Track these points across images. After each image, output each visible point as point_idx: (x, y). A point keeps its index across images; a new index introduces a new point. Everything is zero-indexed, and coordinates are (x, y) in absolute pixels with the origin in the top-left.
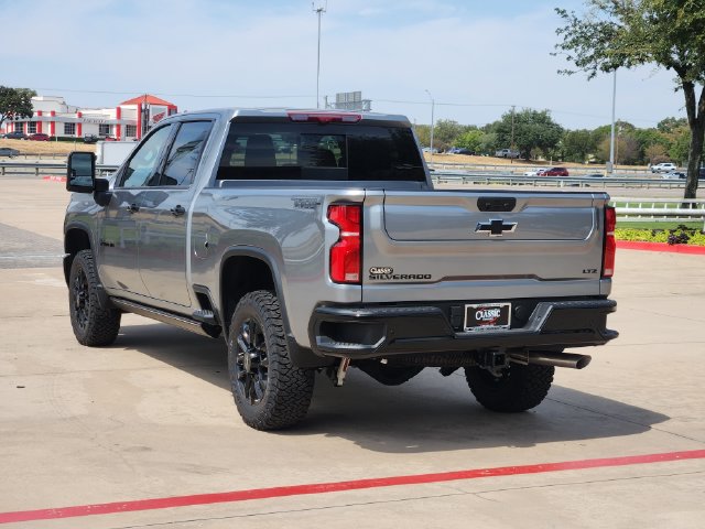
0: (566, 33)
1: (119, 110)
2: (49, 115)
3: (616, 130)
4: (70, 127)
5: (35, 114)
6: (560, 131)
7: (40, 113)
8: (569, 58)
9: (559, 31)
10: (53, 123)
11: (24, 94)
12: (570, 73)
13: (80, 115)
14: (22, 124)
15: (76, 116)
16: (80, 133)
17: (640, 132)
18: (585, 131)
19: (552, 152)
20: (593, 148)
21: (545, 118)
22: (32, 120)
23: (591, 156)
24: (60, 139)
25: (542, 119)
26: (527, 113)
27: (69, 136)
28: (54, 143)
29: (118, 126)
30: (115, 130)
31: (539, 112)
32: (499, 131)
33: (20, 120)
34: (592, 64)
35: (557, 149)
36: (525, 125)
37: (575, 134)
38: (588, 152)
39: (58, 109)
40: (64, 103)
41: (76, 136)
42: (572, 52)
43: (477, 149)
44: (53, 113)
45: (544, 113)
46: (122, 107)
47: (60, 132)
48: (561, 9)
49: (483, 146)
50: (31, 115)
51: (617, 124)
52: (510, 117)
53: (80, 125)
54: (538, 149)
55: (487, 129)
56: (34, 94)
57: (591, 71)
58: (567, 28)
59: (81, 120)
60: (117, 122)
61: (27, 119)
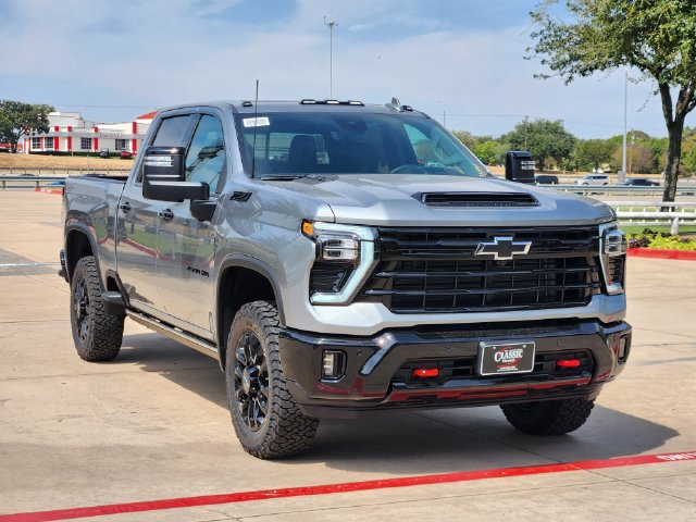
0: (541, 36)
1: (135, 125)
2: (66, 130)
3: (629, 139)
4: (86, 142)
5: (52, 130)
6: (572, 140)
7: (57, 129)
8: (543, 62)
9: (534, 35)
10: (69, 139)
11: (42, 111)
12: (545, 77)
13: (96, 130)
14: (39, 139)
15: (93, 131)
16: (96, 147)
17: (654, 141)
18: (598, 140)
19: (565, 161)
20: (606, 157)
21: (557, 128)
22: (49, 135)
23: (605, 165)
24: (76, 154)
25: (555, 129)
26: (540, 123)
27: (85, 150)
28: (68, 158)
29: (134, 141)
30: (130, 145)
31: (552, 122)
32: (511, 141)
33: (37, 136)
34: (569, 68)
35: (571, 159)
36: (538, 135)
37: (588, 144)
38: (602, 161)
39: (74, 124)
40: (81, 119)
41: (93, 150)
42: (545, 56)
43: (491, 159)
44: (70, 129)
45: (557, 123)
46: (138, 121)
47: (77, 147)
48: (535, 13)
49: (498, 157)
50: (47, 131)
51: (630, 134)
52: (524, 128)
53: (96, 140)
54: (551, 159)
55: (502, 140)
56: (52, 110)
57: (567, 75)
58: (541, 32)
59: (98, 136)
60: (133, 137)
61: (44, 134)
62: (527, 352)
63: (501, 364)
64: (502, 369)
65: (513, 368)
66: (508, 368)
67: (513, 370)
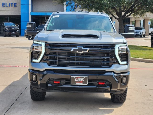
62: (85, 79)
63: (77, 82)
64: (78, 83)
65: (81, 83)
66: (80, 83)
67: (81, 84)
